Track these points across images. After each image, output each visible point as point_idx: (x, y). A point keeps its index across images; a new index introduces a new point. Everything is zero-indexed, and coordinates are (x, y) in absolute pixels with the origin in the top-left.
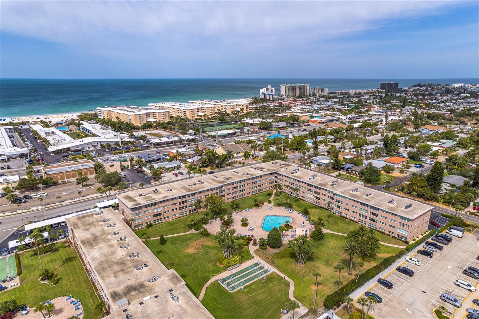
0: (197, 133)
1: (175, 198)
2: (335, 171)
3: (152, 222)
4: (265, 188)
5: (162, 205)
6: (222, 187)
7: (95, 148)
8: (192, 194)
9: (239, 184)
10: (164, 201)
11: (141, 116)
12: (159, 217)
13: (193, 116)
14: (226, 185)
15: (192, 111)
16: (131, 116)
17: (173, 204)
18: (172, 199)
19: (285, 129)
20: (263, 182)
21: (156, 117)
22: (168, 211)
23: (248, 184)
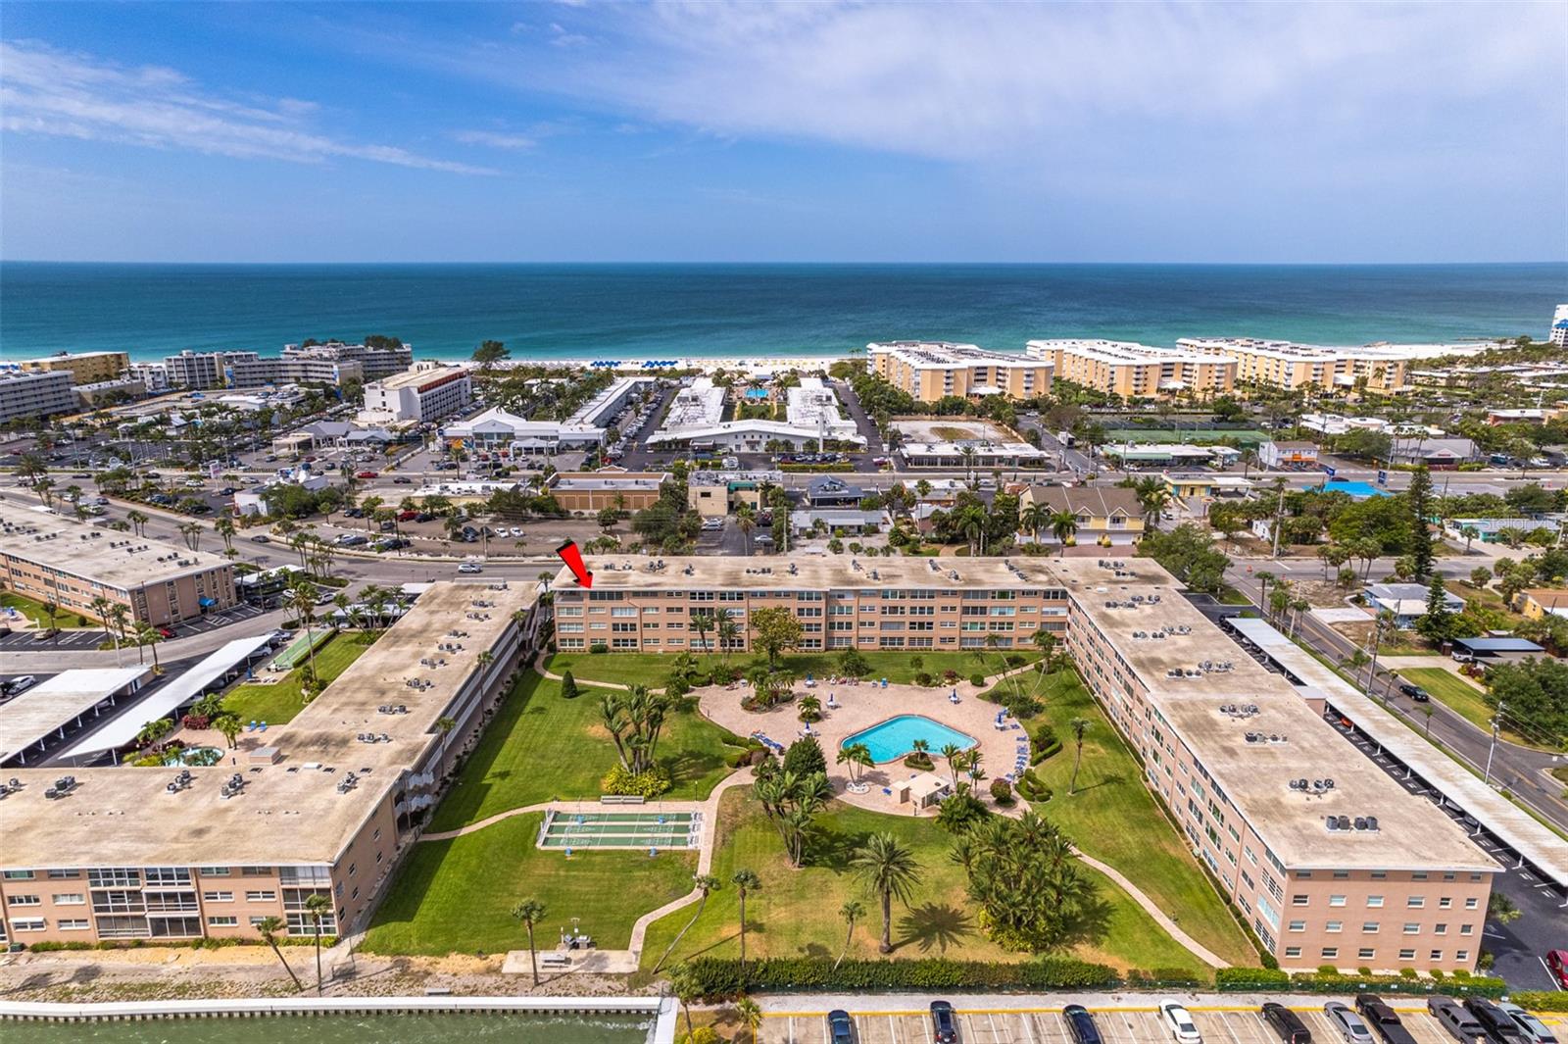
0: (1077, 443)
1: (679, 594)
2: (1424, 651)
3: (609, 643)
4: (1020, 639)
5: (636, 602)
6: (842, 597)
7: (753, 448)
8: (733, 593)
9: (908, 603)
10: (645, 594)
11: (952, 374)
12: (629, 635)
13: (1140, 389)
14: (858, 593)
15: (1138, 373)
16: (920, 373)
17: (670, 609)
18: (670, 594)
19: (1457, 469)
20: (1012, 613)
21: (1004, 381)
22: (656, 625)
23: (944, 608)
